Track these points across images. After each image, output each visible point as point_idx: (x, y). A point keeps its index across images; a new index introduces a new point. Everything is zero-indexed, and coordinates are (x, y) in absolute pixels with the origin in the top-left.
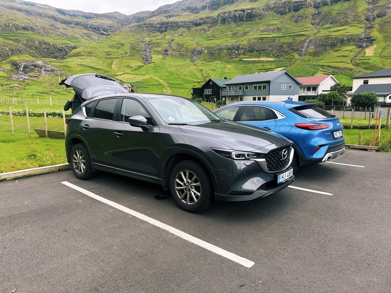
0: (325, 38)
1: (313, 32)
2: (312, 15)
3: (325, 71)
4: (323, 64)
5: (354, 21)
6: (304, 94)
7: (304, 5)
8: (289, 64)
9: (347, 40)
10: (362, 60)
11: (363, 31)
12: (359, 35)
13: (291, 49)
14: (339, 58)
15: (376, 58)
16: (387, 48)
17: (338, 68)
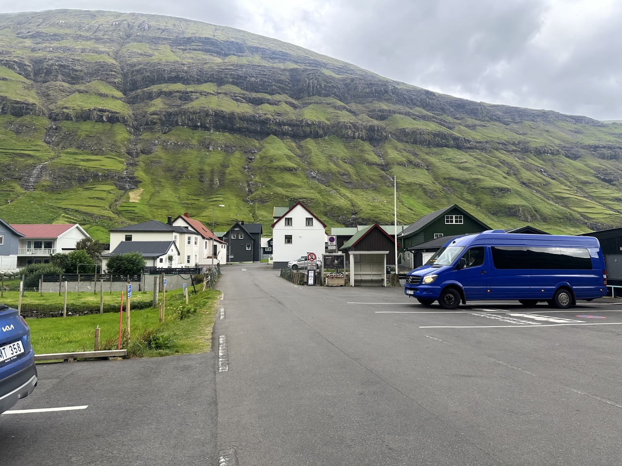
0: (69, 168)
1: (48, 155)
2: (46, 129)
3: (71, 219)
4: (67, 207)
5: (112, 151)
6: (28, 254)
7: (31, 110)
8: (3, 201)
9: (102, 176)
10: (125, 206)
11: (125, 167)
12: (118, 172)
13: (7, 176)
14: (92, 200)
15: (143, 206)
16: (156, 194)
17: (91, 215)
